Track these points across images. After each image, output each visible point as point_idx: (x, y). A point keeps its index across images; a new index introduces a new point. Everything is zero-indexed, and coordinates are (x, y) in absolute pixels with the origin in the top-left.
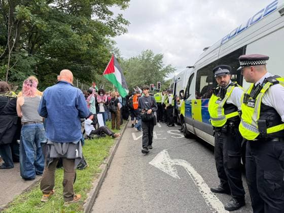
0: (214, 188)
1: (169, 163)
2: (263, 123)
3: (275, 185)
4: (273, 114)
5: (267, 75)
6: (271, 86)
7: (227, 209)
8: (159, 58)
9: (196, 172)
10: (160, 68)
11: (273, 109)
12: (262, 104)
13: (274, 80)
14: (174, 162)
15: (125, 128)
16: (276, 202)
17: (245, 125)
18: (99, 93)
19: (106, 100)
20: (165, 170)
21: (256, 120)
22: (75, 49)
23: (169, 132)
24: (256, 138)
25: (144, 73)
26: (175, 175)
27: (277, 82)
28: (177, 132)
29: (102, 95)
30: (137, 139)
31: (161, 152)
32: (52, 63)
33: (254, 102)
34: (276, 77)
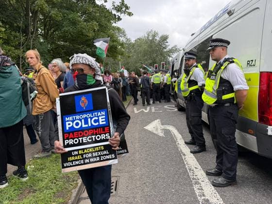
0: (187, 141)
1: (159, 127)
2: (221, 91)
3: (230, 137)
4: (228, 85)
5: (227, 57)
6: (228, 64)
7: (191, 152)
8: (165, 38)
9: (178, 133)
10: (165, 49)
11: (228, 82)
12: (221, 77)
13: (231, 60)
14: (163, 127)
15: (129, 105)
16: (232, 150)
17: (208, 93)
18: (105, 74)
19: (112, 80)
20: (154, 132)
21: (215, 89)
22: (83, 35)
23: (166, 107)
24: (214, 103)
25: (149, 53)
26: (161, 134)
27: (233, 62)
28: (173, 107)
29: (108, 75)
30: (137, 112)
31: (155, 121)
32: (64, 47)
33: (216, 76)
34: (232, 58)
